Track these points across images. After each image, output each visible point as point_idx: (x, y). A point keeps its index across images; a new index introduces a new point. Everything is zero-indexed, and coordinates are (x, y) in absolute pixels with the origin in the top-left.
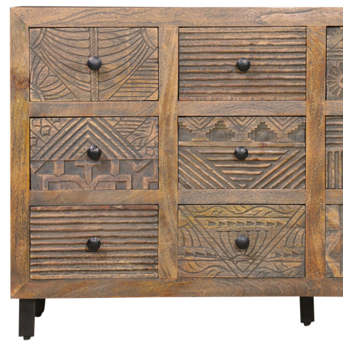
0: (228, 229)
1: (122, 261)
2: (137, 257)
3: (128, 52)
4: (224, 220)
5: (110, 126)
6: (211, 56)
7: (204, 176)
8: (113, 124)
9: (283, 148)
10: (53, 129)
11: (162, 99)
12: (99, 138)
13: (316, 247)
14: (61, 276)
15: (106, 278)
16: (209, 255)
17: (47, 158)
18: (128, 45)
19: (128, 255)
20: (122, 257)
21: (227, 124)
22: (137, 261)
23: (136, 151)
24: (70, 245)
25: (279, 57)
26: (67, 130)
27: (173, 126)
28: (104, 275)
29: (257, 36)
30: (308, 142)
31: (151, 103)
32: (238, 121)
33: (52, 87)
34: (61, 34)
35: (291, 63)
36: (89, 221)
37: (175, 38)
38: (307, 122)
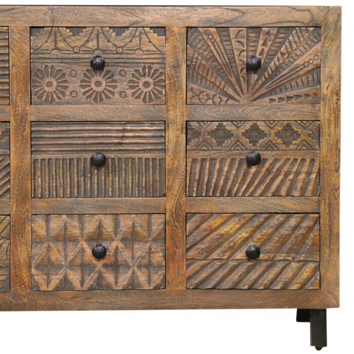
13: (22, 260)
30: (13, 148)
38: (12, 128)
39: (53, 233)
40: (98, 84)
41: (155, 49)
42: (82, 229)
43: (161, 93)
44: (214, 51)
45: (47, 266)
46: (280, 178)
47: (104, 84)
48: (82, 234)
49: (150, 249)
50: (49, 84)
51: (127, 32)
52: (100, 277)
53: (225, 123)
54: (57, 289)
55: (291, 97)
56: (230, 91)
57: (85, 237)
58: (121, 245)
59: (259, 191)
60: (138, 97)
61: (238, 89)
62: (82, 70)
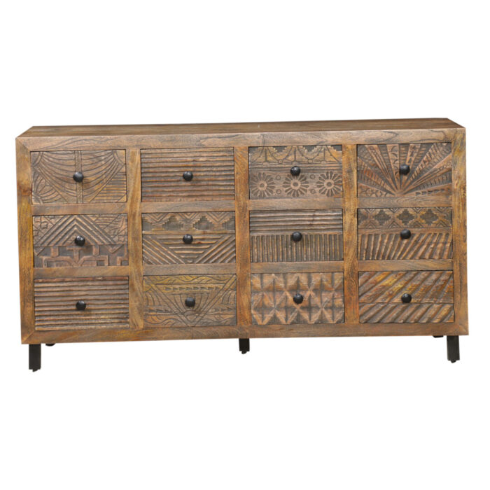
0: (180, 292)
1: (103, 317)
2: (113, 314)
3: (103, 168)
4: (177, 286)
5: (92, 221)
6: (164, 170)
7: (162, 255)
8: (94, 219)
9: (219, 234)
10: (50, 224)
11: (129, 201)
12: (84, 229)
13: (244, 304)
14: (58, 328)
15: (91, 329)
16: (166, 311)
17: (46, 244)
18: (103, 162)
19: (107, 312)
20: (102, 314)
21: (178, 218)
22: (113, 316)
23: (111, 238)
24: (64, 306)
25: (214, 169)
26: (60, 224)
27: (138, 220)
28: (89, 327)
29: (197, 154)
30: (237, 229)
31: (122, 204)
32: (186, 216)
33: (48, 194)
34: (54, 156)
35: (223, 173)
36: (77, 289)
37: (138, 157)
38: (236, 215)
39: (266, 286)
40: (296, 184)
41: (334, 160)
42: (286, 283)
43: (339, 190)
44: (376, 161)
45: (262, 308)
46: (425, 246)
47: (300, 185)
48: (285, 287)
49: (333, 296)
50: (262, 185)
51: (315, 149)
52: (299, 315)
53: (384, 210)
54: (269, 323)
55: (432, 191)
56: (388, 188)
57: (288, 289)
58: (313, 294)
59: (410, 256)
60: (323, 193)
61: (394, 186)
62: (284, 175)
